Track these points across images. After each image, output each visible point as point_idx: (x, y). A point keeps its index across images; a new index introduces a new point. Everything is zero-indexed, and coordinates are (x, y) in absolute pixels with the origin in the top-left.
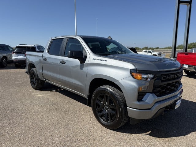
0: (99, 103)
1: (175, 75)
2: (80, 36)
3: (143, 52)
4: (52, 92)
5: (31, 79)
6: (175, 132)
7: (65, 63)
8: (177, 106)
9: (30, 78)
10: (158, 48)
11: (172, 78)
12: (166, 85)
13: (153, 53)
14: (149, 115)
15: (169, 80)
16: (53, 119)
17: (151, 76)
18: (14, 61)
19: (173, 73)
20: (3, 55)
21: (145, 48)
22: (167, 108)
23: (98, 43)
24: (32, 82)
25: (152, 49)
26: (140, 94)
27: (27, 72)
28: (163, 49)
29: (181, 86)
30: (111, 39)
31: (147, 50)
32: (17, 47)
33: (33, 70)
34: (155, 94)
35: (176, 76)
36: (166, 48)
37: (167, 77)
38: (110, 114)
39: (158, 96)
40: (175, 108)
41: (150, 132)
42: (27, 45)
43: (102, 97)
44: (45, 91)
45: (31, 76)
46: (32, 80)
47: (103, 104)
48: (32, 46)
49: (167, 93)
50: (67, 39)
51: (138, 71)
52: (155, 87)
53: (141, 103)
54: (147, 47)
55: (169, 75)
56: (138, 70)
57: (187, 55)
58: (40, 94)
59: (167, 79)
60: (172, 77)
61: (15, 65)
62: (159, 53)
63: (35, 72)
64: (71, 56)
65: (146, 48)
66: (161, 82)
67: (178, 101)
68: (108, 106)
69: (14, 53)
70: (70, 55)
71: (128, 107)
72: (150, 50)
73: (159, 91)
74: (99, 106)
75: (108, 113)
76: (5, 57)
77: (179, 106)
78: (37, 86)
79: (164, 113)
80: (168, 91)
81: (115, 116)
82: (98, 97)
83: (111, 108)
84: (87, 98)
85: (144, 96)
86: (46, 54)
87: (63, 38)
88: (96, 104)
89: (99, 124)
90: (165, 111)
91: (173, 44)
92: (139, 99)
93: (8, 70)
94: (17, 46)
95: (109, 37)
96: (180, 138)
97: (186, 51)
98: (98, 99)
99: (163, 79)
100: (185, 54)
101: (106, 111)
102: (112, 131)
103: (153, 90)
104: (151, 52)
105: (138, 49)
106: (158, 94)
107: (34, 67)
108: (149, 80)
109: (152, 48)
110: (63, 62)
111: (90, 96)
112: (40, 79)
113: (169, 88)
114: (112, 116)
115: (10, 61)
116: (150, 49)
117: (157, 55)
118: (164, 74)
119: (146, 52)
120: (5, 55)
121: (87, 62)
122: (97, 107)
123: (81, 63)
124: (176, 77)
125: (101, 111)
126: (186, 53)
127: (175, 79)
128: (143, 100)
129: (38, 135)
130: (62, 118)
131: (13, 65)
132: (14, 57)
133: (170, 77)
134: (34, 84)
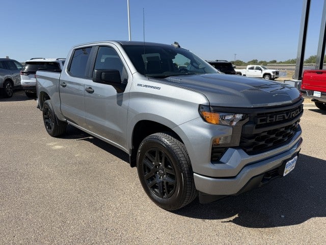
0: (148, 163)
1: (285, 115)
2: (118, 42)
3: (247, 68)
4: (79, 141)
5: (45, 119)
6: (283, 216)
7: (93, 92)
8: (288, 170)
9: (44, 116)
10: (275, 62)
11: (277, 120)
12: (266, 134)
13: (265, 71)
14: (232, 188)
15: (272, 124)
16: (71, 190)
17: (239, 116)
18: (23, 86)
19: (281, 111)
20: (6, 76)
21: (252, 61)
22: (267, 174)
23: (158, 55)
24: (47, 124)
25: (265, 64)
26: (215, 150)
27: (38, 107)
28: (284, 63)
29: (298, 133)
30: (179, 46)
31: (255, 66)
32: (27, 63)
33: (47, 104)
34: (245, 151)
35: (287, 115)
36: (288, 62)
37: (269, 119)
38: (167, 183)
39: (250, 153)
40: (284, 175)
41: (237, 216)
42: (44, 59)
43: (153, 153)
44: (68, 140)
45: (45, 114)
46: (47, 120)
47: (156, 167)
48: (54, 60)
49: (270, 147)
50: (97, 48)
51: (212, 108)
52: (244, 138)
53: (217, 166)
54: (257, 61)
55: (272, 115)
56: (212, 106)
57: (320, 75)
58: (59, 145)
59: (268, 121)
60: (278, 118)
61: (27, 93)
62: (275, 71)
63: (50, 106)
64: (99, 80)
65: (254, 62)
66: (256, 128)
67: (290, 161)
68: (163, 170)
69: (23, 73)
70: (97, 77)
71: (196, 173)
72: (260, 66)
73: (254, 143)
74: (149, 170)
75: (163, 182)
76: (9, 80)
77: (292, 170)
78: (54, 131)
79: (262, 184)
80: (271, 144)
81: (174, 189)
82: (147, 154)
83: (167, 174)
84: (130, 155)
85: (223, 154)
86: (65, 75)
87: (91, 47)
88: (145, 165)
89: (149, 201)
90: (263, 180)
91: (298, 55)
92: (213, 159)
93: (14, 102)
94: (28, 61)
95: (175, 43)
96: (290, 228)
97: (321, 67)
98: (147, 157)
99: (259, 123)
100: (318, 73)
101: (160, 178)
102: (171, 214)
103: (241, 142)
104: (260, 69)
105: (240, 64)
106: (251, 149)
107: (49, 98)
108: (234, 123)
109: (265, 62)
110: (90, 91)
111: (134, 151)
112: (58, 119)
113: (273, 139)
114: (170, 187)
115: (18, 86)
116: (261, 63)
117: (272, 74)
118: (263, 114)
119: (252, 68)
120: (10, 76)
121: (127, 90)
122: (145, 171)
123: (118, 92)
124: (286, 118)
125: (152, 178)
126: (321, 70)
127: (285, 121)
128: (221, 160)
129: (40, 220)
130: (88, 190)
131: (23, 94)
132: (24, 80)
133: (274, 119)
134: (50, 128)
